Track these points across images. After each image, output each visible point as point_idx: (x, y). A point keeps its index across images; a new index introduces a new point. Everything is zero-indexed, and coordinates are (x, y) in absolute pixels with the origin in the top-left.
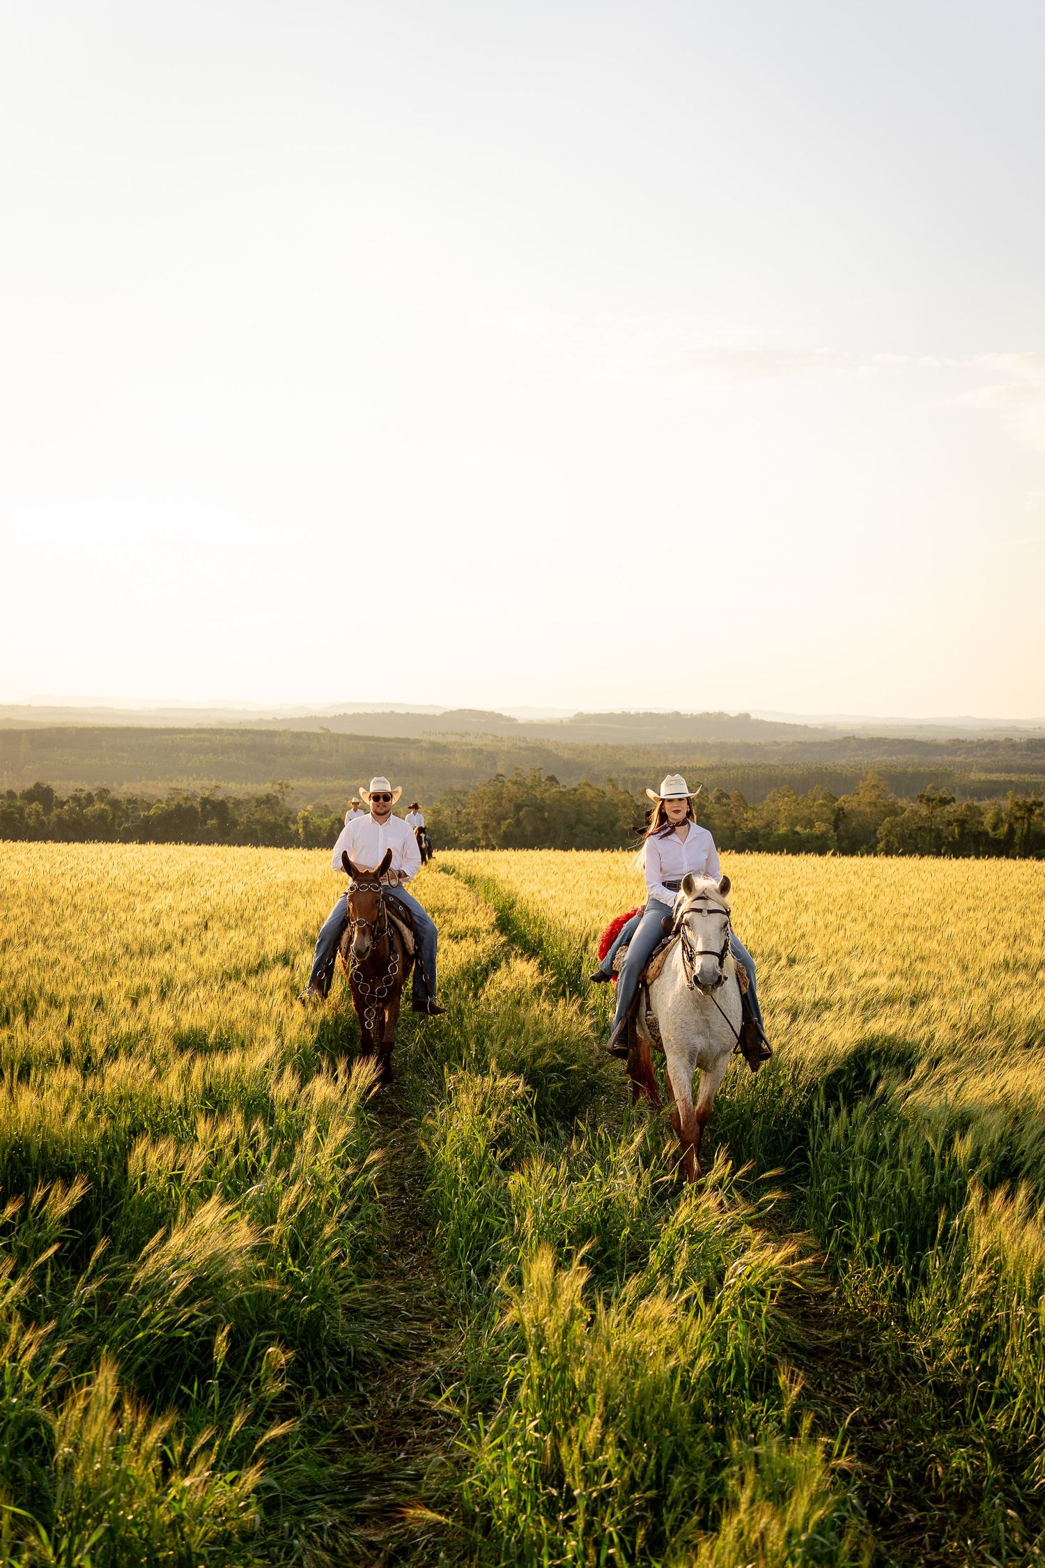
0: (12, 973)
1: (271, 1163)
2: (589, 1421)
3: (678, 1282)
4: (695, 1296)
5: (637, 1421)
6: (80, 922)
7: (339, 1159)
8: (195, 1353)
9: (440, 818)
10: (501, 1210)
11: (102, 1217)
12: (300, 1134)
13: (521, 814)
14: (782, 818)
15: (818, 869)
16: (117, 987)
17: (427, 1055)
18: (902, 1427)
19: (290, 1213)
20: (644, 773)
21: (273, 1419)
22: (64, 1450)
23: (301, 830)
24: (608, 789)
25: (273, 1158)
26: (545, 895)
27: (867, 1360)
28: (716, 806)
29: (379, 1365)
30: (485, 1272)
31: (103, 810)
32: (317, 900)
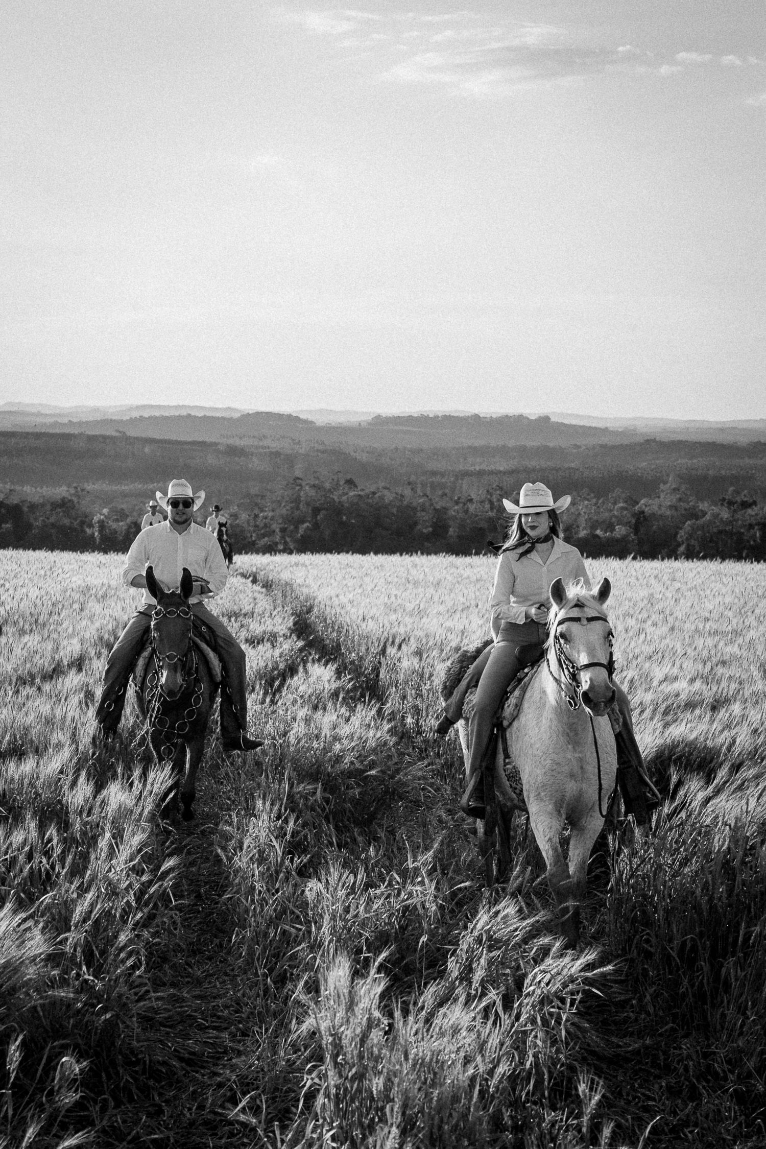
1: (65, 870)
2: (386, 1130)
3: (477, 990)
4: (494, 1003)
5: (435, 1130)
7: (134, 866)
9: (237, 522)
10: (298, 917)
12: (94, 840)
13: (319, 518)
14: (582, 521)
15: (619, 573)
17: (223, 760)
18: (703, 1135)
19: (84, 921)
20: (443, 475)
21: (67, 1129)
23: (96, 534)
24: (407, 492)
25: (67, 865)
26: (344, 600)
27: (667, 1069)
29: (175, 1074)
30: (282, 980)
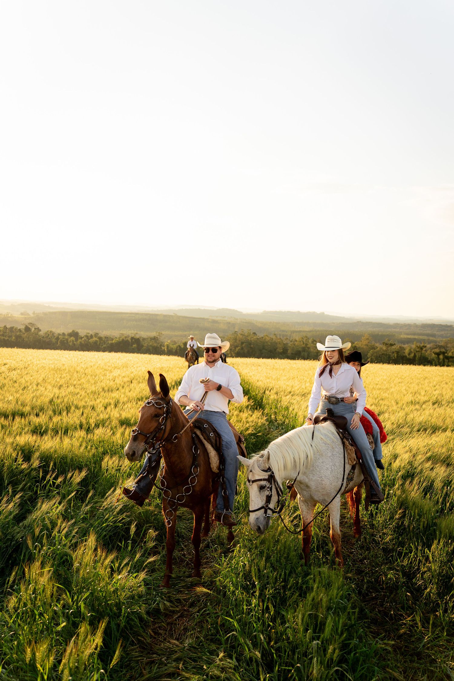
0: (62, 397)
6: (87, 379)
8: (124, 531)
11: (92, 483)
13: (243, 345)
16: (99, 403)
18: (371, 563)
20: (287, 332)
21: (150, 555)
22: (76, 565)
24: (274, 337)
28: (312, 344)
31: (96, 341)
32: (171, 374)
